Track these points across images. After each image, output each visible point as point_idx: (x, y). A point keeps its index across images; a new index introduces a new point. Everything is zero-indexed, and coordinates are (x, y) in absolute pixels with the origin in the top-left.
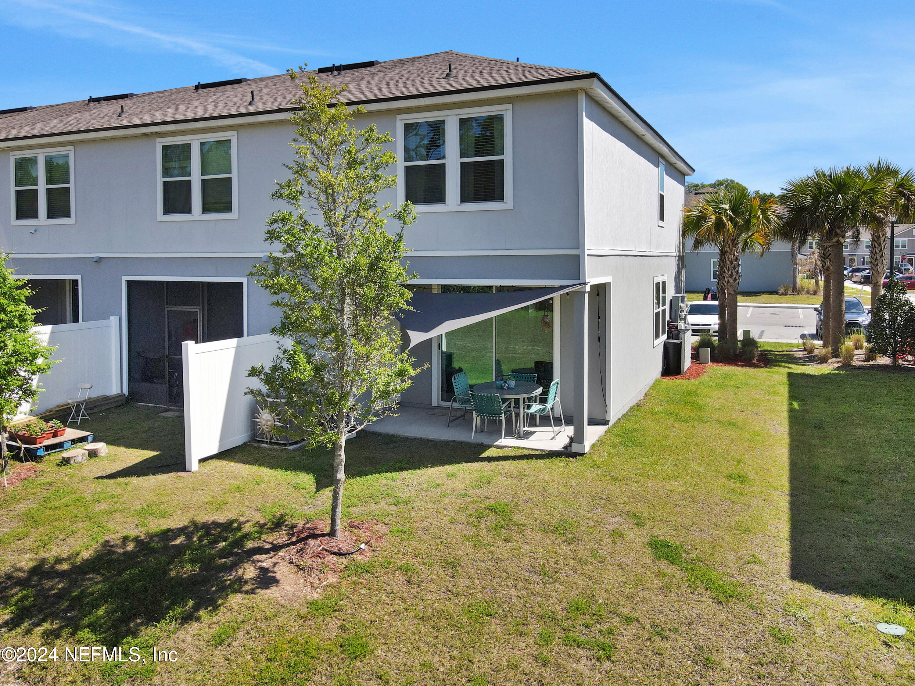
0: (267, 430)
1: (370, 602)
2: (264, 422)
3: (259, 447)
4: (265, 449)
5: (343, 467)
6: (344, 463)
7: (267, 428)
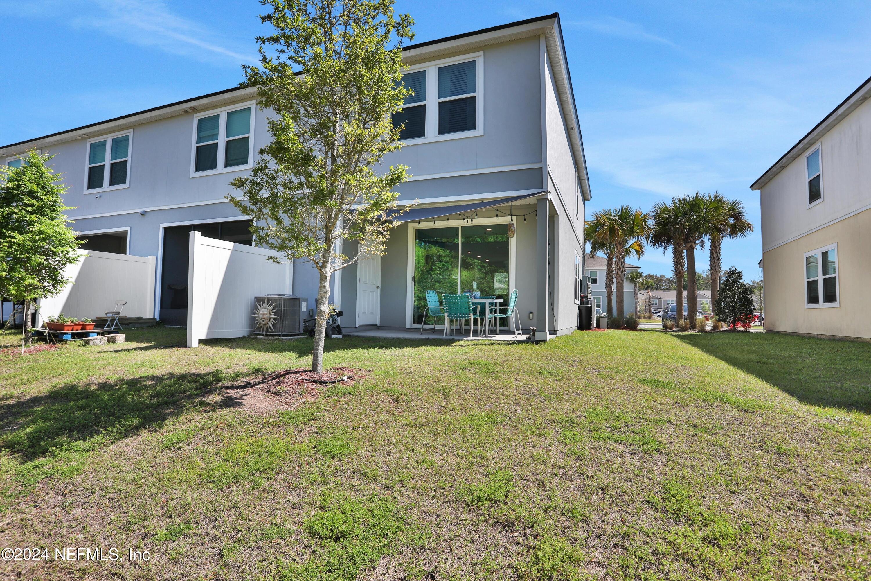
0: (263, 323)
1: (352, 414)
2: (261, 316)
3: (256, 338)
5: (327, 300)
6: (328, 296)
7: (263, 321)
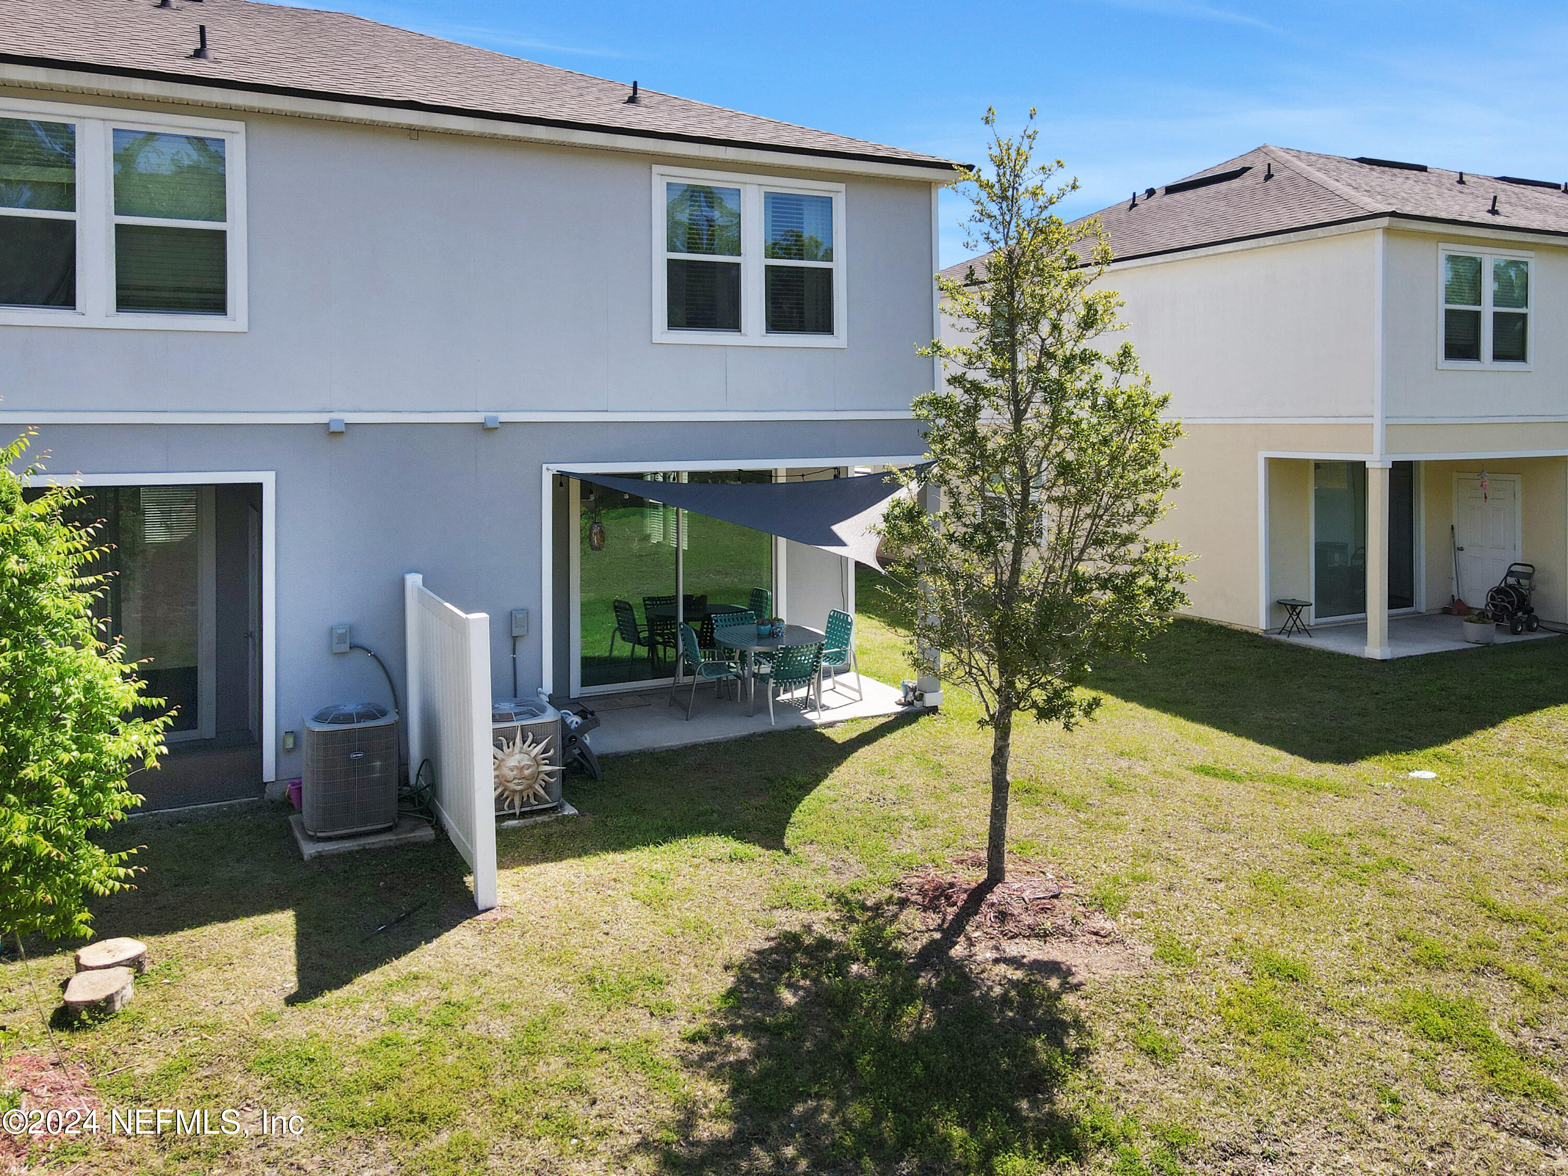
7: (518, 784)
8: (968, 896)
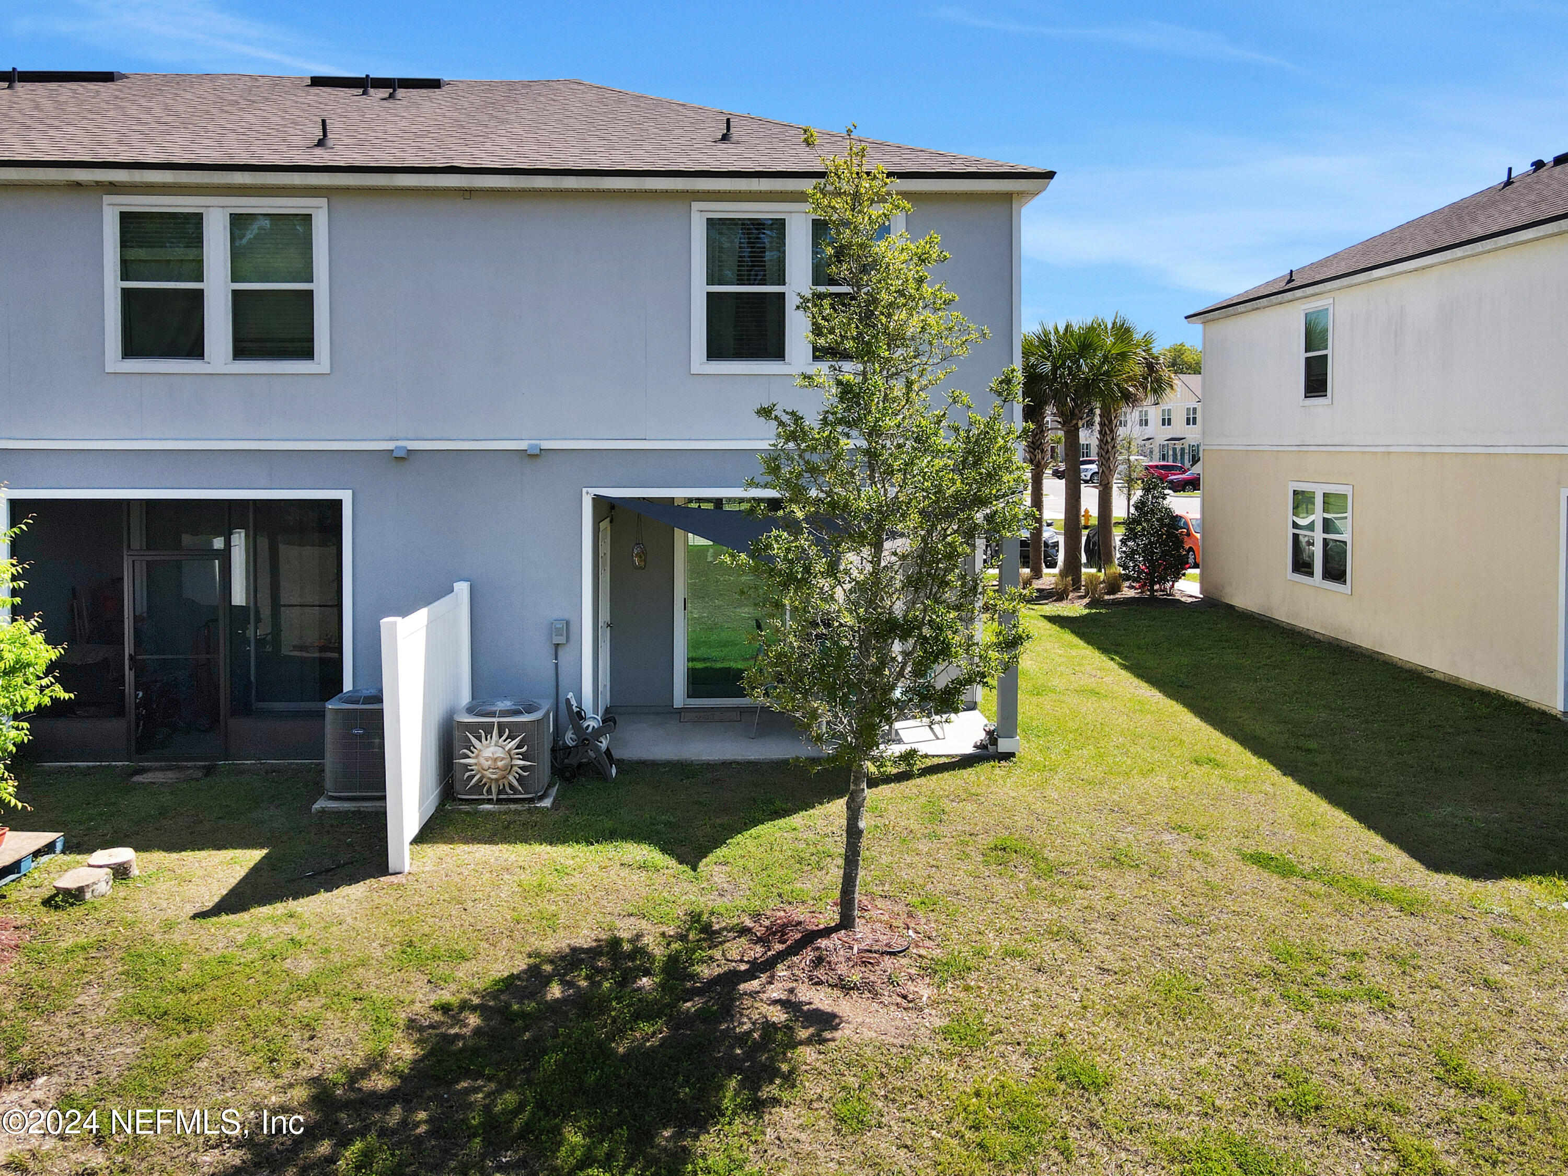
0: (490, 776)
2: (484, 764)
3: (477, 812)
4: (490, 813)
7: (493, 773)
8: (803, 936)
